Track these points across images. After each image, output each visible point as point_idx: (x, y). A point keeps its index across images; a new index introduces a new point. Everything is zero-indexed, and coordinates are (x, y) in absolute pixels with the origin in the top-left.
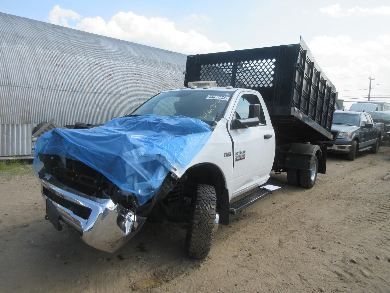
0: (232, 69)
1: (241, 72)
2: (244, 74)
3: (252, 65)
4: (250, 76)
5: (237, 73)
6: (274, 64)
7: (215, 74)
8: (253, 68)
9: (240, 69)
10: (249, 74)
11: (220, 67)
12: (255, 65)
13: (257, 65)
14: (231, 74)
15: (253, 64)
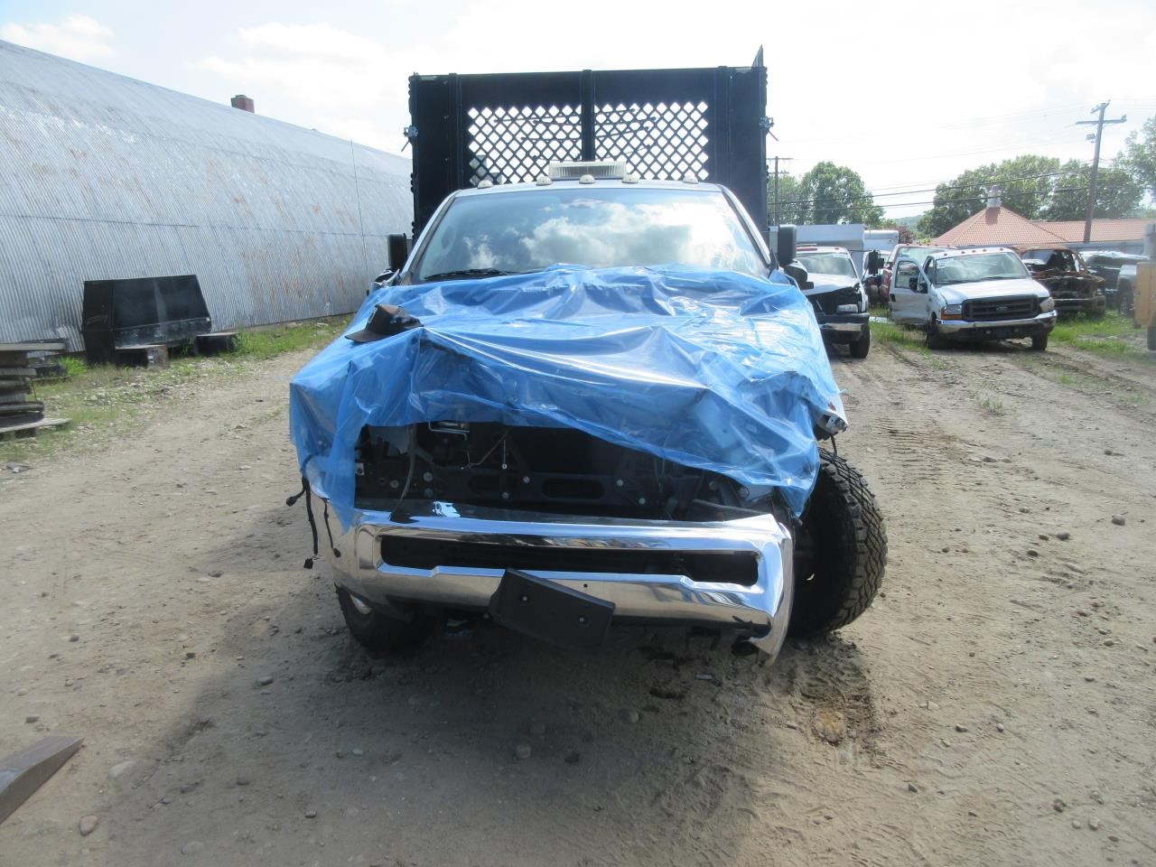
0: (578, 123)
1: (608, 135)
2: (622, 143)
3: (641, 116)
4: (639, 147)
5: (598, 138)
6: (705, 115)
7: (522, 138)
8: (645, 125)
9: (605, 127)
10: (635, 143)
11: (538, 117)
12: (649, 118)
13: (654, 118)
14: (577, 140)
15: (642, 113)
